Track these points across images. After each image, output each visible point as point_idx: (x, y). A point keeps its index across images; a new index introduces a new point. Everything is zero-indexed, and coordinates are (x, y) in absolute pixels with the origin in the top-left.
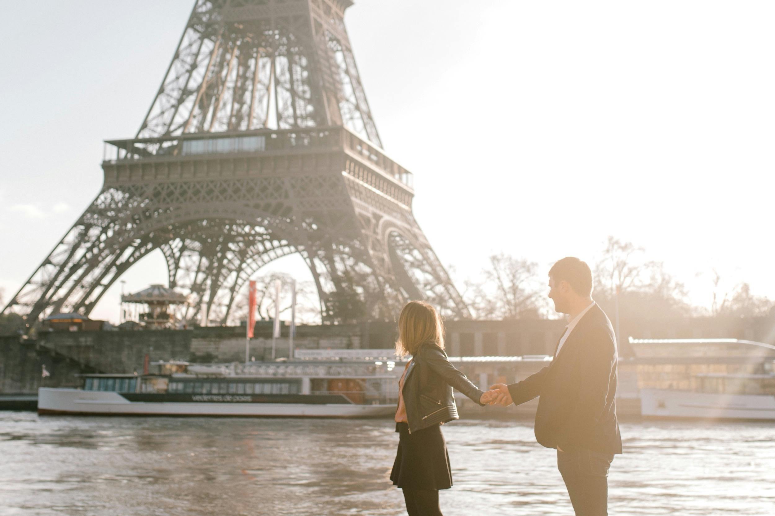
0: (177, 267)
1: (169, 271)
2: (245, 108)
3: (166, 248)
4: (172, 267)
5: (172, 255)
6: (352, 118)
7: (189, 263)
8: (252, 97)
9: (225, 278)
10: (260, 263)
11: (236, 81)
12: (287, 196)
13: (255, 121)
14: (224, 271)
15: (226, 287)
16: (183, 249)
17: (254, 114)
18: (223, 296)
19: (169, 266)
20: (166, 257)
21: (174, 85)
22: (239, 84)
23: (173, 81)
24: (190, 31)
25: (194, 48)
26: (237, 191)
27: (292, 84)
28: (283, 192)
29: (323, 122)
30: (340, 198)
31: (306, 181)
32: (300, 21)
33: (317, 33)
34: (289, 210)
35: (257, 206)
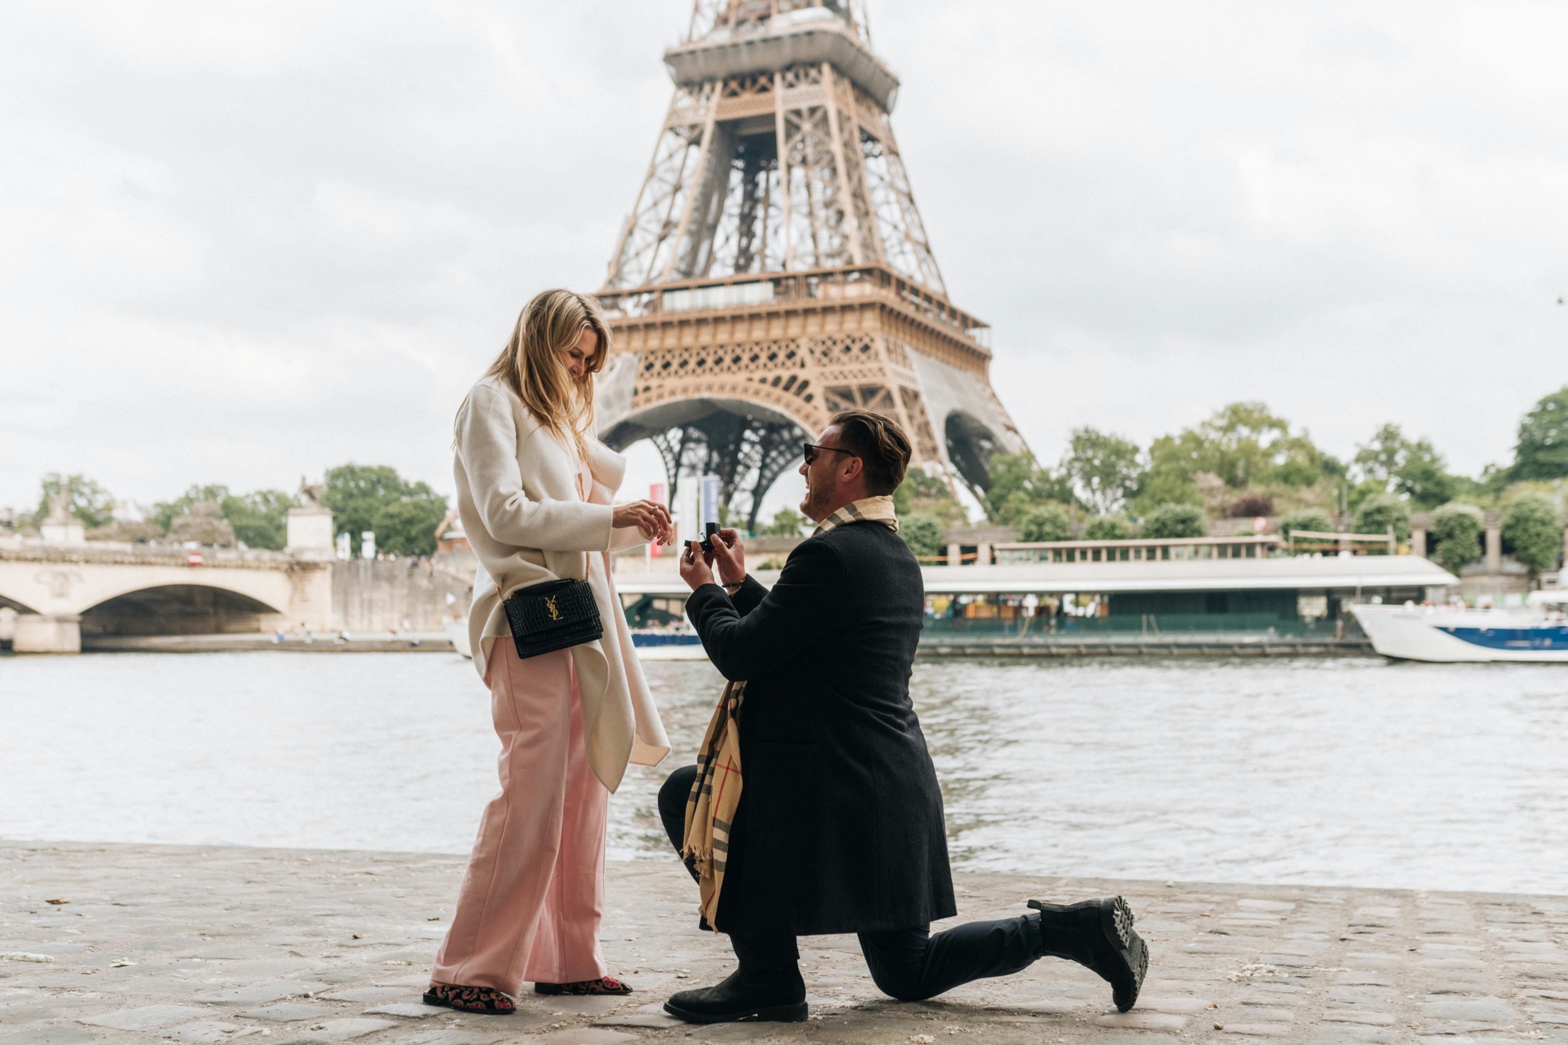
0: (678, 465)
1: (668, 470)
2: (756, 244)
3: (660, 439)
4: (671, 464)
5: (670, 449)
6: (902, 253)
7: (694, 460)
8: (765, 228)
9: (743, 476)
10: (789, 456)
11: (743, 206)
12: (803, 365)
13: (769, 262)
14: (740, 468)
15: (744, 490)
16: (684, 442)
17: (768, 252)
18: (742, 503)
19: (666, 463)
20: (662, 452)
21: (651, 215)
22: (746, 210)
23: (648, 210)
24: (670, 137)
25: (677, 161)
26: (737, 360)
27: (811, 205)
28: (797, 359)
29: (850, 261)
30: (874, 365)
31: (829, 343)
32: (819, 115)
33: (841, 129)
34: (805, 384)
35: (763, 381)
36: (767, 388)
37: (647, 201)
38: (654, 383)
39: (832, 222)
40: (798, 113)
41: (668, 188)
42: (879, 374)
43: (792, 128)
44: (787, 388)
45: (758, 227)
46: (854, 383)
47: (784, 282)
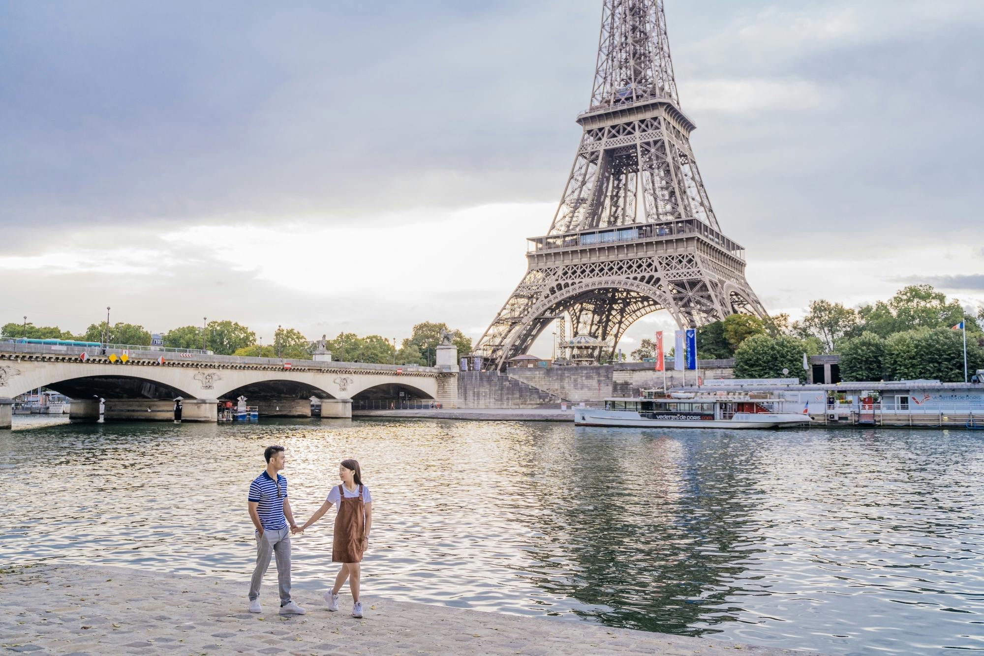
2: (620, 210)
6: (698, 212)
8: (624, 202)
9: (611, 328)
13: (628, 219)
14: (610, 323)
15: (612, 335)
16: (581, 311)
17: (626, 214)
21: (571, 197)
22: (615, 193)
23: (570, 195)
24: (581, 159)
25: (584, 170)
26: (620, 268)
27: (654, 190)
28: (653, 267)
29: (679, 216)
30: (695, 270)
31: (670, 259)
32: (659, 144)
33: (671, 151)
34: (658, 280)
35: (635, 278)
36: (637, 282)
37: (569, 191)
38: (577, 281)
39: (667, 197)
40: (648, 144)
41: (579, 184)
42: (698, 274)
43: (645, 152)
44: (648, 282)
45: (621, 202)
46: (685, 279)
47: (644, 228)
